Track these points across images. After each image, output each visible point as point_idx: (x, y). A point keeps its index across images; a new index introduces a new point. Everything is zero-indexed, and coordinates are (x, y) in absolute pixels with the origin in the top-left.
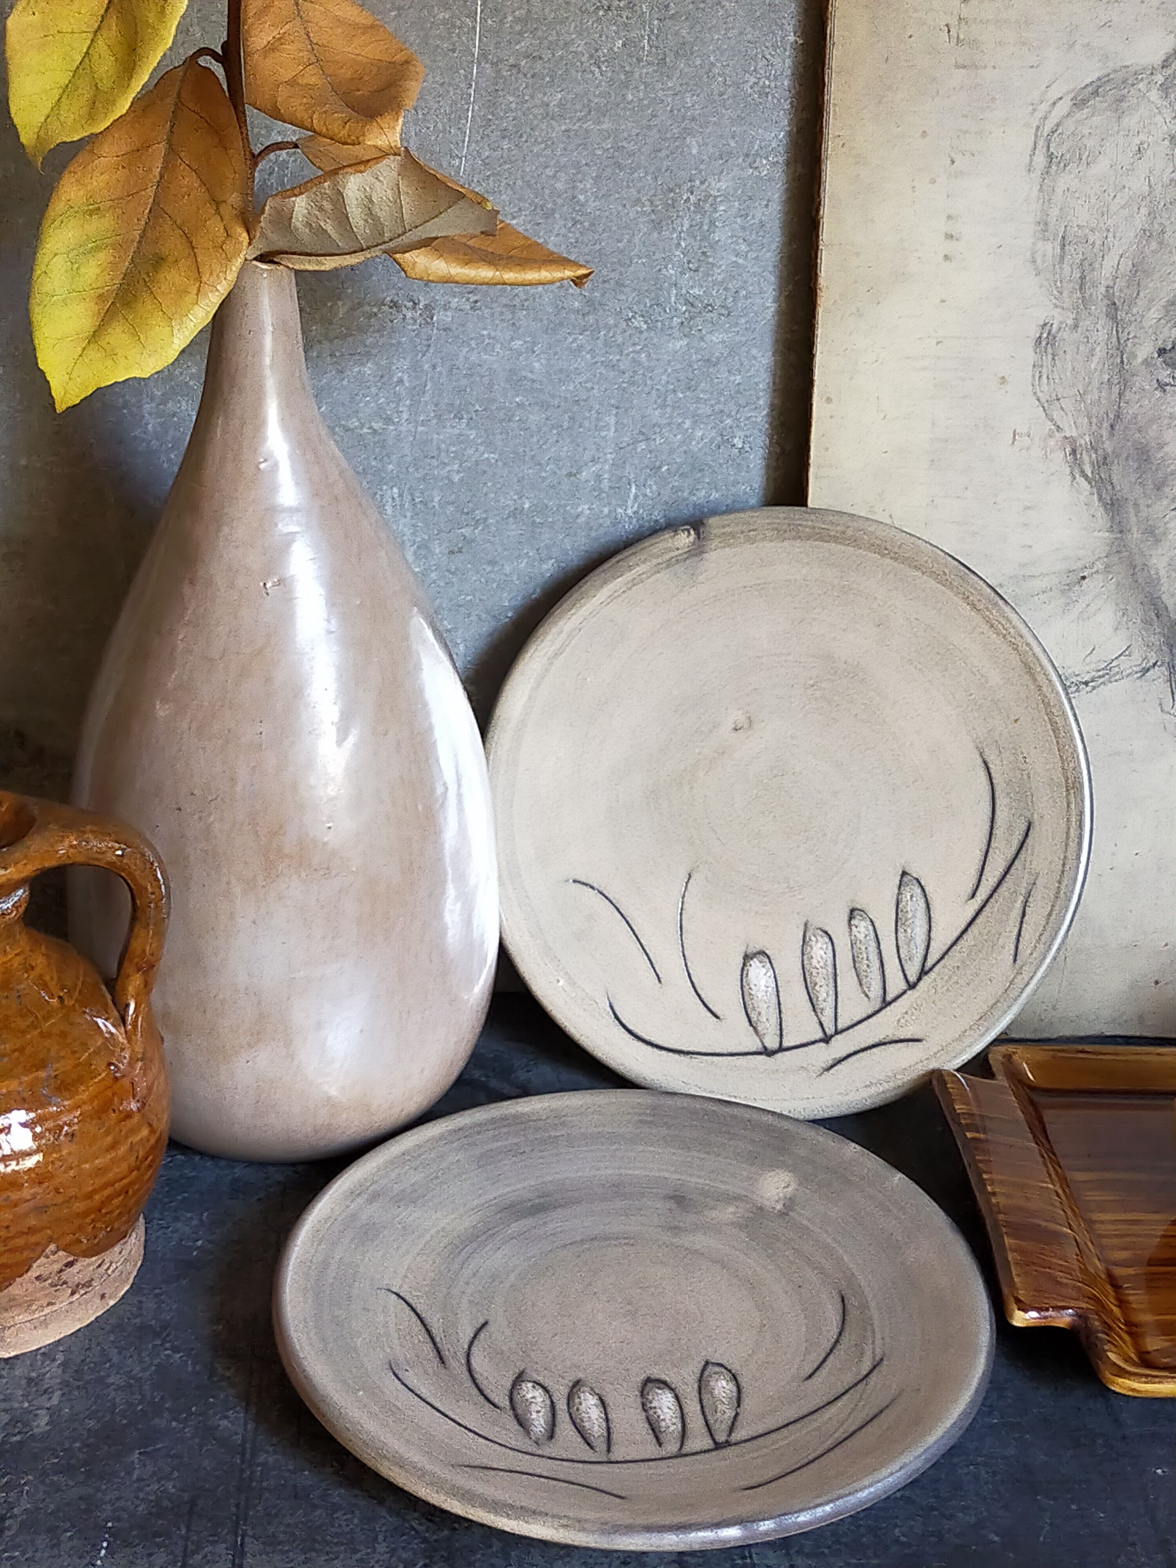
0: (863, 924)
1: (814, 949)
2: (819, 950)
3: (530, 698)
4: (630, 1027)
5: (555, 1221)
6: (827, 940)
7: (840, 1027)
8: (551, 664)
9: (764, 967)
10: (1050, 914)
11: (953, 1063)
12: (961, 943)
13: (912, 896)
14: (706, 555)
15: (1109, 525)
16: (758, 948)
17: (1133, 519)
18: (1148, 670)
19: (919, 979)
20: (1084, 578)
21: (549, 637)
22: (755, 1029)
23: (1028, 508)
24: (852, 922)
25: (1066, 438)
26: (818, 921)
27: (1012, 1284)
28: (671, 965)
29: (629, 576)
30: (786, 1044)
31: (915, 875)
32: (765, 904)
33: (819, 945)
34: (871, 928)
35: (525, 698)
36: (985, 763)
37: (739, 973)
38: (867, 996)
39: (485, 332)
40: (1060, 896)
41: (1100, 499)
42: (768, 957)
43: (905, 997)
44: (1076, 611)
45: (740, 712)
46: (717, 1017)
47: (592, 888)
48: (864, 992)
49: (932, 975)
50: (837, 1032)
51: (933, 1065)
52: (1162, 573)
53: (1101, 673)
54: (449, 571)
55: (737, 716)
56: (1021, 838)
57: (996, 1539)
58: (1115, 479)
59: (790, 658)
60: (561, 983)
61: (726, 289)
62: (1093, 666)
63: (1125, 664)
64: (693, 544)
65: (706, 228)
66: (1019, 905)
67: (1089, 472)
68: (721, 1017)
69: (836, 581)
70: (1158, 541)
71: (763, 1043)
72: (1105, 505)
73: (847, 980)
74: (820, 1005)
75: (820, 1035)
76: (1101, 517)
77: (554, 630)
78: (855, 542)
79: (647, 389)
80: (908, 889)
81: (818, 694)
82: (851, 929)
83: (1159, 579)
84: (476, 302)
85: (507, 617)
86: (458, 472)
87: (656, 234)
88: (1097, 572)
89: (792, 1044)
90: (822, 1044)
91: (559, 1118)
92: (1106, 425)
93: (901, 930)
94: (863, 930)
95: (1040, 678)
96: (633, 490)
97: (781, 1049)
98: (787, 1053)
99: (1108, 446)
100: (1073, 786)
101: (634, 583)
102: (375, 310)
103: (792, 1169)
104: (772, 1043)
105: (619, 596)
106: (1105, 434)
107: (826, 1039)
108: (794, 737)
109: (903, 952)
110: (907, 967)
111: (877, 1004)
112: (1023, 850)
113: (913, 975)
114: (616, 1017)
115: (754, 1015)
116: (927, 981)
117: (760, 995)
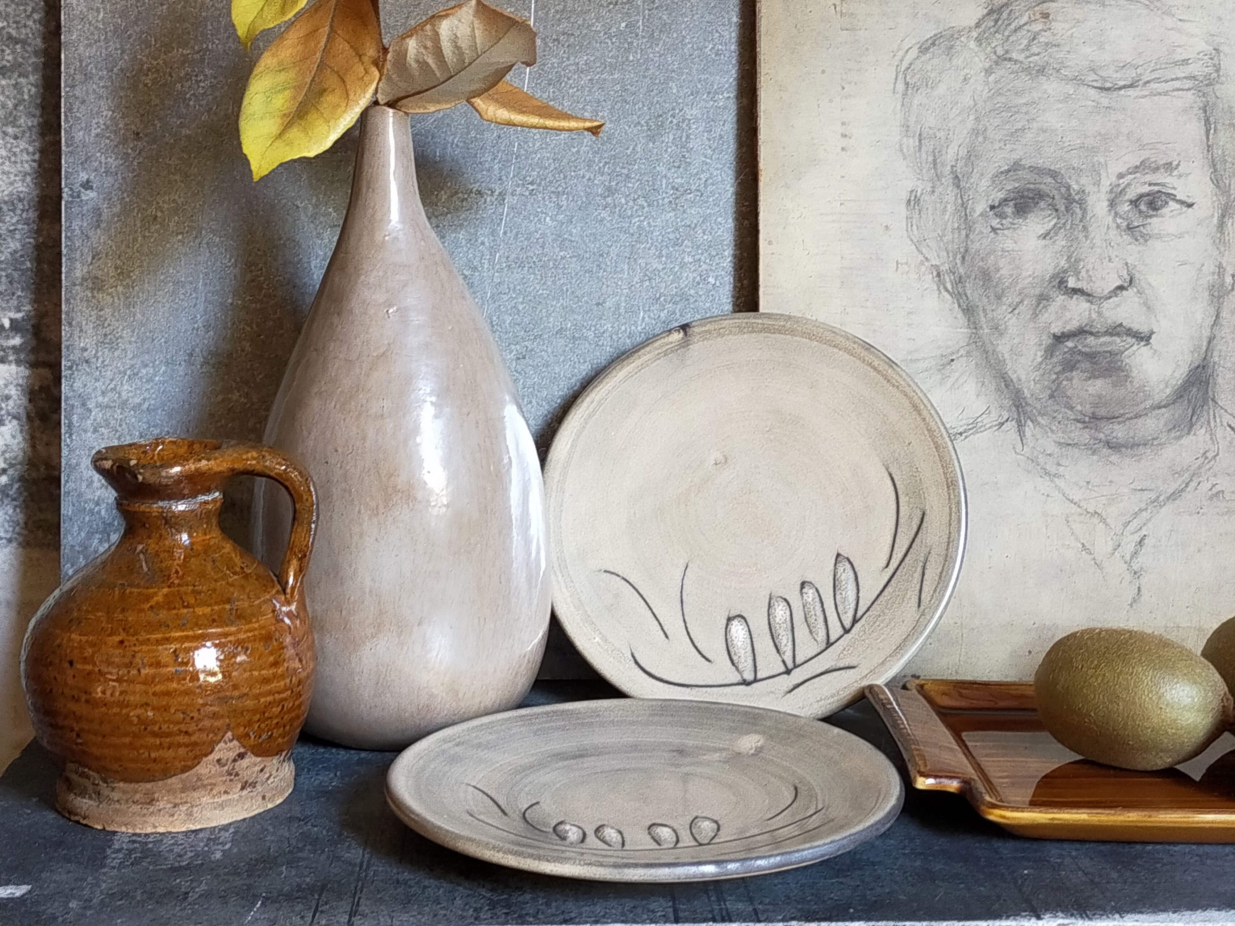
0: (811, 591)
1: (777, 611)
2: (780, 612)
3: (572, 445)
4: (648, 668)
5: (589, 762)
6: (785, 604)
7: (797, 663)
8: (586, 423)
9: (741, 625)
10: (941, 573)
11: (881, 680)
12: (881, 599)
13: (844, 570)
14: (691, 347)
15: (966, 324)
16: (737, 613)
17: (983, 319)
18: (1003, 424)
19: (853, 626)
20: (952, 360)
22: (737, 669)
23: (909, 313)
24: (804, 591)
25: (932, 266)
26: (780, 591)
27: (915, 764)
28: (675, 626)
29: (638, 362)
30: (759, 676)
31: (846, 555)
32: (741, 582)
33: (780, 607)
34: (816, 594)
35: (569, 446)
36: (890, 475)
37: (724, 630)
38: (815, 640)
39: (539, 210)
40: (948, 559)
41: (959, 306)
42: (744, 618)
43: (843, 638)
44: (949, 384)
45: (719, 452)
46: (709, 661)
47: (618, 576)
48: (813, 637)
49: (862, 621)
50: (796, 667)
51: (865, 683)
52: (1007, 356)
53: (970, 427)
54: (516, 371)
55: (716, 455)
56: (918, 523)
58: (969, 292)
59: (752, 414)
60: (597, 639)
61: (700, 179)
63: (986, 420)
64: (683, 339)
65: (684, 139)
66: (919, 569)
67: (949, 287)
68: (712, 661)
69: (781, 360)
70: (1001, 334)
71: (742, 677)
72: (963, 310)
73: (801, 632)
74: (782, 648)
75: (783, 669)
76: (962, 319)
77: (588, 399)
78: (792, 332)
79: (648, 246)
80: (841, 565)
81: (772, 437)
82: (802, 596)
83: (1004, 361)
84: (533, 190)
86: (522, 303)
87: (651, 145)
88: (961, 356)
89: (764, 676)
90: (785, 676)
91: (595, 713)
92: (959, 256)
93: (838, 593)
94: (811, 595)
95: (925, 413)
96: (642, 314)
97: (756, 680)
98: (761, 683)
99: (962, 271)
100: (951, 485)
101: (643, 366)
102: (466, 196)
103: (763, 733)
104: (749, 677)
105: (632, 376)
106: (959, 262)
107: (788, 672)
108: (756, 467)
109: (840, 608)
110: (843, 618)
111: (824, 646)
112: (920, 532)
113: (847, 623)
114: (636, 662)
115: (735, 658)
116: (858, 626)
117: (739, 644)
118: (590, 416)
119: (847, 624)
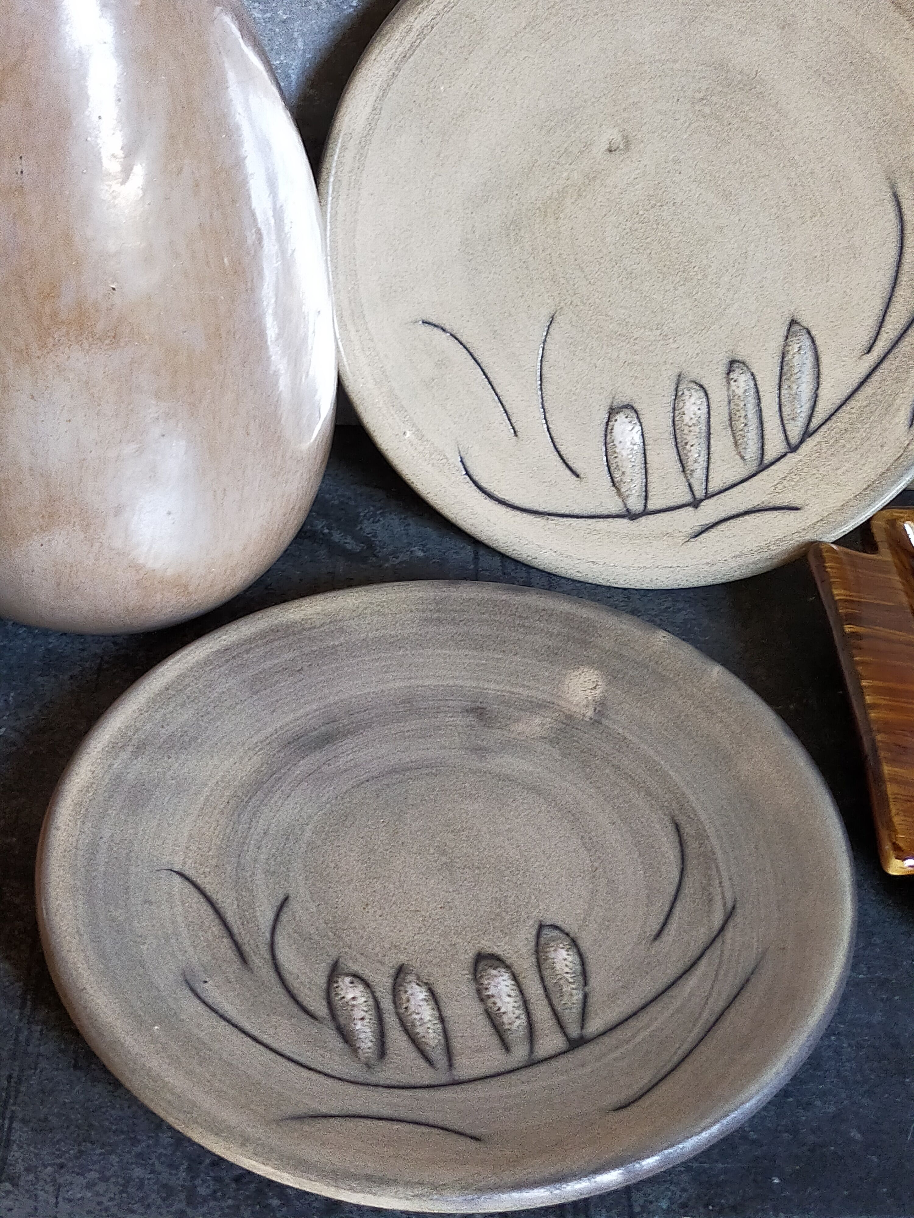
0: (742, 378)
1: (687, 404)
2: (692, 407)
3: (374, 108)
4: (483, 484)
6: (702, 394)
7: (711, 490)
8: (399, 69)
9: (630, 422)
11: (831, 536)
12: (852, 403)
13: (800, 348)
16: (626, 401)
19: (802, 441)
21: (397, 35)
22: (618, 490)
24: (731, 376)
26: (694, 373)
27: (890, 825)
28: (528, 418)
30: (651, 506)
31: (805, 324)
32: (635, 353)
33: (693, 400)
34: (752, 383)
35: (368, 109)
36: (896, 197)
37: (603, 428)
38: (742, 458)
42: (636, 412)
43: (784, 460)
45: (616, 130)
46: (578, 476)
47: (444, 330)
48: (739, 453)
49: (817, 438)
50: (708, 496)
51: (810, 536)
55: (612, 134)
57: (858, 1136)
59: (677, 66)
60: (408, 434)
68: (582, 476)
71: (625, 504)
73: (722, 439)
74: (691, 465)
75: (688, 498)
77: (402, 27)
80: (796, 339)
81: (707, 110)
82: (729, 383)
85: (351, 6)
89: (658, 507)
90: (691, 509)
93: (785, 386)
94: (742, 384)
97: (646, 512)
98: (651, 517)
104: (635, 505)
107: (695, 504)
108: (676, 161)
109: (786, 410)
110: (789, 428)
111: (753, 467)
113: (795, 434)
114: (467, 473)
115: (617, 475)
116: (810, 444)
117: (624, 453)
118: (404, 58)
119: (794, 438)
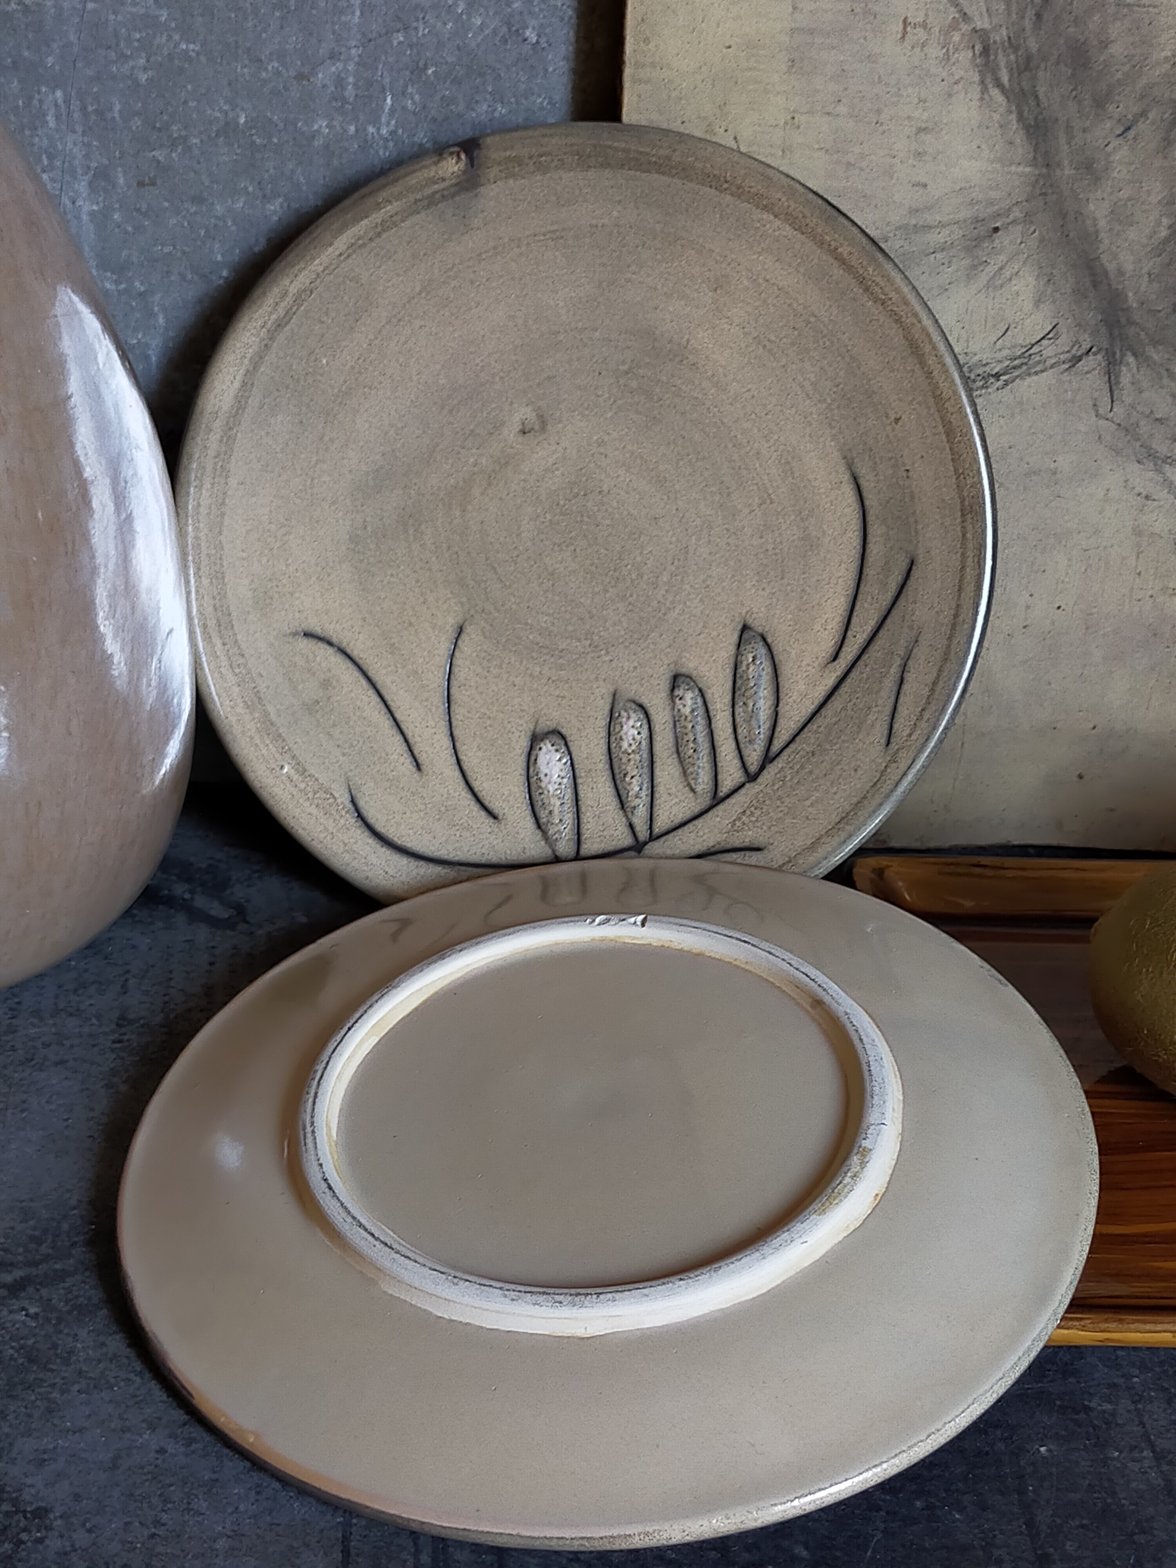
0: (689, 695)
1: (625, 727)
2: (631, 731)
3: (244, 384)
4: (380, 827)
6: (642, 715)
7: (656, 831)
8: (272, 339)
9: (557, 751)
10: (935, 683)
12: (819, 721)
13: (754, 658)
14: (482, 190)
15: (1031, 156)
16: (552, 725)
17: (1065, 148)
18: (1079, 359)
19: (762, 768)
20: (996, 230)
21: (270, 300)
22: (545, 833)
23: (920, 130)
24: (676, 693)
25: (975, 30)
26: (633, 690)
28: (434, 746)
29: (377, 217)
30: (584, 851)
31: (759, 630)
32: (561, 668)
33: (631, 723)
34: (700, 701)
35: (237, 384)
37: (523, 758)
38: (693, 790)
40: (949, 658)
41: (1021, 118)
42: (563, 738)
43: (743, 791)
44: (984, 278)
45: (529, 409)
46: (495, 817)
47: (331, 643)
48: (689, 785)
49: (779, 763)
50: (653, 838)
52: (1102, 223)
53: (1016, 362)
54: (138, 210)
55: (524, 413)
56: (900, 579)
58: (1041, 91)
59: (597, 334)
60: (286, 770)
62: (1006, 352)
63: (1049, 350)
64: (464, 172)
66: (894, 670)
67: (1005, 79)
68: (500, 818)
69: (658, 227)
70: (1097, 180)
71: (553, 849)
72: (1027, 128)
73: (667, 771)
74: (631, 801)
75: (628, 841)
76: (1022, 147)
77: (276, 291)
78: (684, 172)
80: (749, 647)
81: (634, 384)
82: (674, 702)
83: (1097, 232)
85: (220, 277)
86: (145, 69)
88: (1014, 222)
89: (593, 851)
90: (632, 854)
92: (1030, 13)
93: (739, 703)
94: (689, 702)
95: (931, 361)
96: (389, 101)
97: (579, 857)
99: (1033, 45)
101: (384, 227)
104: (566, 849)
105: (364, 245)
106: (1028, 24)
107: (638, 848)
108: (601, 443)
109: (742, 731)
110: (745, 752)
111: (705, 802)
112: (903, 596)
113: (753, 762)
114: (360, 816)
115: (543, 815)
116: (771, 771)
117: (551, 788)
118: (280, 325)
119: (753, 765)
